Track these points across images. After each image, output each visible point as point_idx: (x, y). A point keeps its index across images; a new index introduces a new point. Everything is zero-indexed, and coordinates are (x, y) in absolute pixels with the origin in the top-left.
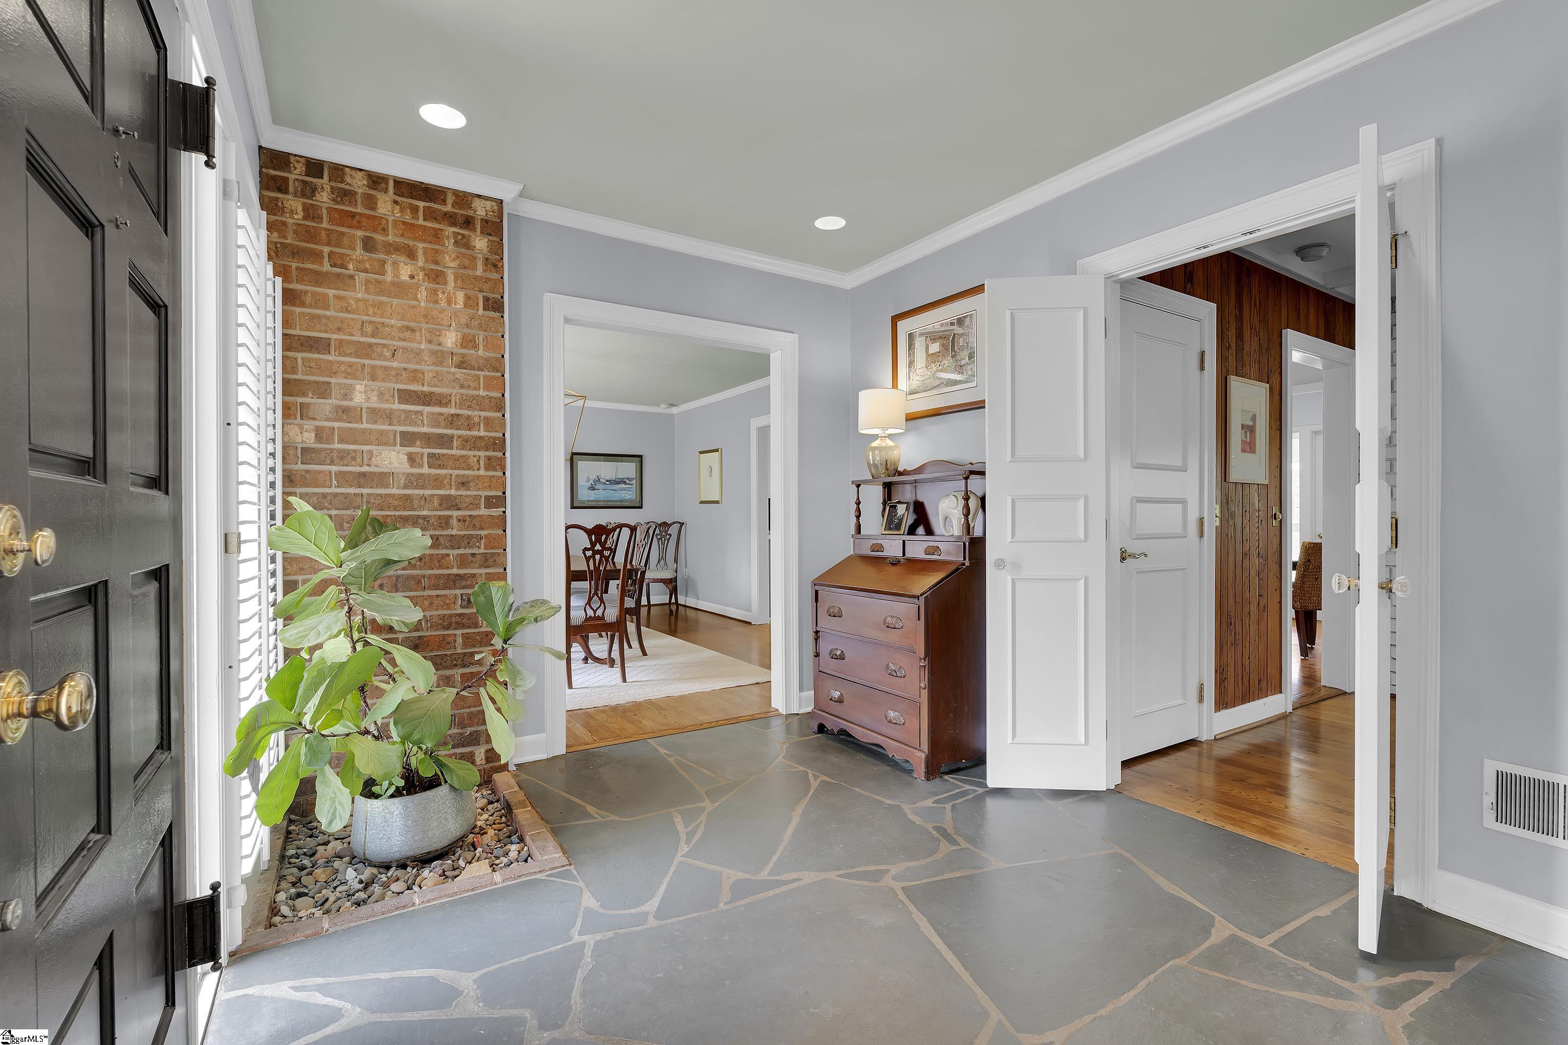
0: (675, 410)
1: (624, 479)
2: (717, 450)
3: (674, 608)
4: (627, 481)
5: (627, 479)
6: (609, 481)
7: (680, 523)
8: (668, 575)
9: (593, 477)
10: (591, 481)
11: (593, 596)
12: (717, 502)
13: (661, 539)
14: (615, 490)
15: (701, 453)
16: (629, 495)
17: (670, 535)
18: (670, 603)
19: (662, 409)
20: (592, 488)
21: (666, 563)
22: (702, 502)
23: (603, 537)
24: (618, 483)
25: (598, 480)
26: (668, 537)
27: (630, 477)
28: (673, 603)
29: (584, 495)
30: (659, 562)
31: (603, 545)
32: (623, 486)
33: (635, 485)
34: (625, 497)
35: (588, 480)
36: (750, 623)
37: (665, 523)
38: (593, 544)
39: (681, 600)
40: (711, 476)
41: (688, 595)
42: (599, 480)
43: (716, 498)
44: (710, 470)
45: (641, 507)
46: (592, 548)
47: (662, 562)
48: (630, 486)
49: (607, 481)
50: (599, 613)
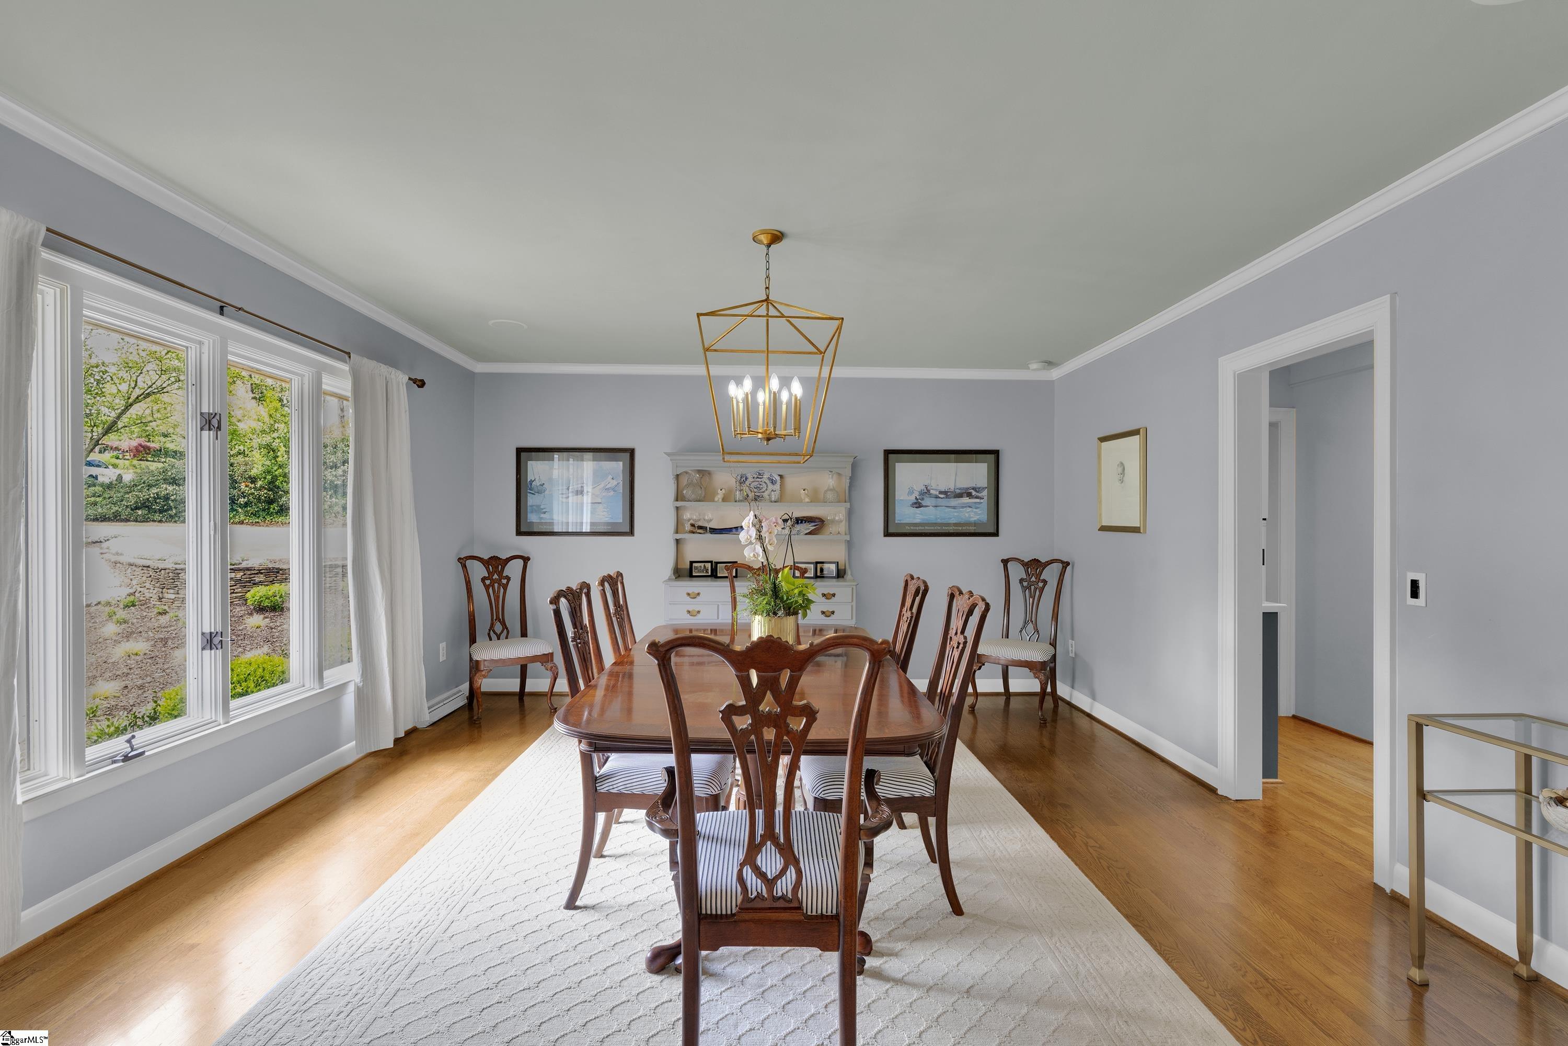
0: (1055, 374)
1: (968, 489)
2: (1135, 432)
3: (1049, 703)
4: (974, 493)
5: (974, 489)
6: (945, 493)
7: (1062, 562)
8: (1038, 654)
9: (919, 487)
10: (916, 494)
11: (763, 843)
12: (1136, 530)
13: (1029, 587)
14: (954, 508)
15: (1103, 439)
16: (977, 513)
17: (1045, 582)
18: (1043, 694)
19: (1034, 373)
20: (918, 504)
21: (1037, 631)
22: (1103, 529)
23: (785, 677)
24: (960, 496)
25: (926, 492)
26: (1041, 585)
27: (979, 486)
28: (1049, 694)
29: (905, 514)
30: (1024, 627)
31: (785, 698)
32: (966, 500)
33: (986, 498)
34: (971, 517)
35: (911, 492)
36: (1212, 790)
37: (1036, 561)
38: (753, 697)
39: (1063, 690)
40: (1122, 481)
41: (1076, 685)
42: (928, 491)
43: (1136, 523)
44: (1120, 470)
45: (996, 534)
46: (752, 706)
47: (1030, 627)
48: (978, 500)
49: (941, 492)
50: (784, 886)
